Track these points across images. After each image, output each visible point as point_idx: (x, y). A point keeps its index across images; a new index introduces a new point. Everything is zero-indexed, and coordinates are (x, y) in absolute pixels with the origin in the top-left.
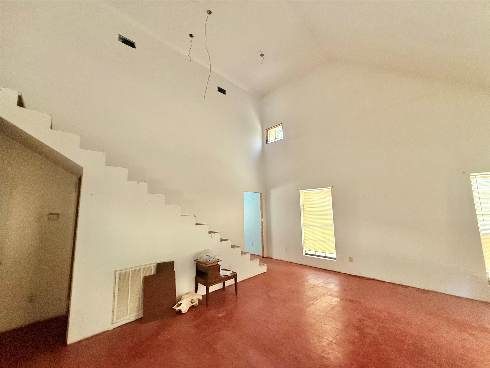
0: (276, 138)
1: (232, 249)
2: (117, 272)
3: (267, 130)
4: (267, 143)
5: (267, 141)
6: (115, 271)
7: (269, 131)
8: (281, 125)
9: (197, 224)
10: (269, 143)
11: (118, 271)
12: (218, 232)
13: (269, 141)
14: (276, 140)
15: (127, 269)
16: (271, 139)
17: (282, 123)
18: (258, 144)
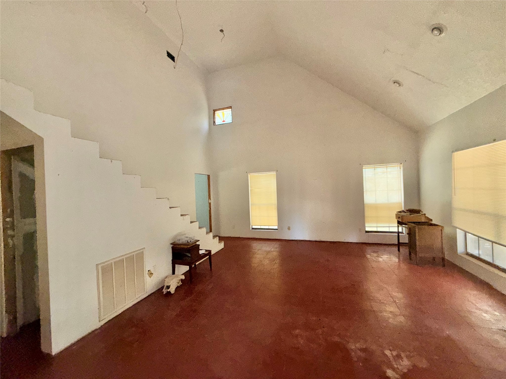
0: (224, 120)
1: (200, 229)
2: (99, 266)
3: (214, 111)
4: (214, 124)
5: (214, 122)
6: (97, 265)
7: (216, 112)
8: (230, 108)
9: (170, 208)
10: (216, 124)
11: (100, 264)
12: (188, 215)
13: (216, 122)
14: (224, 123)
15: (109, 261)
16: (218, 121)
17: (231, 107)
18: (205, 124)
